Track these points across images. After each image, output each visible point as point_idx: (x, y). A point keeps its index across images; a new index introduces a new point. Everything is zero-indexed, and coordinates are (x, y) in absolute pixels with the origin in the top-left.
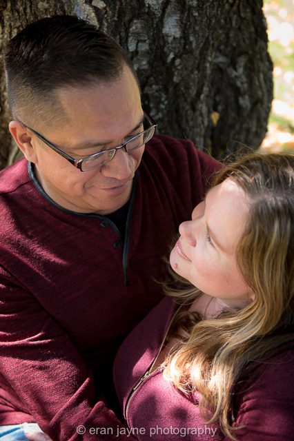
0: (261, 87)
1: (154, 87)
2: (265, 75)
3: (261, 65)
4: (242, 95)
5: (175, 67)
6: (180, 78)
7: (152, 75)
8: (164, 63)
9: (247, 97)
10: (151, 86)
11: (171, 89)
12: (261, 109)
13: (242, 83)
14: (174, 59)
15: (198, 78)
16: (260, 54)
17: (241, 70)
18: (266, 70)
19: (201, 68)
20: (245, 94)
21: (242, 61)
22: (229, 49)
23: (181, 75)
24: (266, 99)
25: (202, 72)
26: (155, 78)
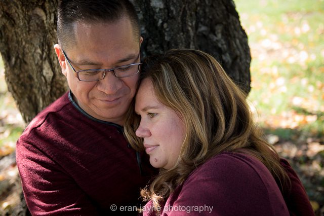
0: (238, 48)
1: (153, 46)
2: (240, 41)
3: (236, 33)
4: (224, 53)
5: (165, 30)
6: (170, 38)
7: (150, 38)
8: (157, 28)
9: (228, 54)
10: (151, 45)
11: (165, 46)
12: (240, 63)
13: (223, 45)
14: (162, 24)
15: (184, 38)
16: (234, 25)
17: (219, 36)
18: (240, 37)
19: (184, 30)
20: (226, 52)
21: (219, 29)
22: (207, 20)
23: (170, 35)
24: (243, 56)
25: (186, 33)
26: (153, 39)
